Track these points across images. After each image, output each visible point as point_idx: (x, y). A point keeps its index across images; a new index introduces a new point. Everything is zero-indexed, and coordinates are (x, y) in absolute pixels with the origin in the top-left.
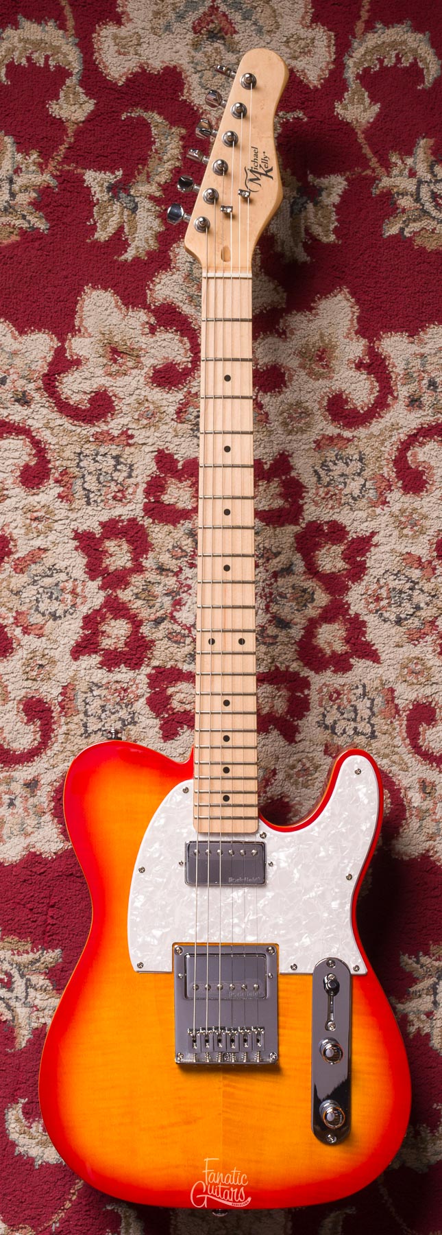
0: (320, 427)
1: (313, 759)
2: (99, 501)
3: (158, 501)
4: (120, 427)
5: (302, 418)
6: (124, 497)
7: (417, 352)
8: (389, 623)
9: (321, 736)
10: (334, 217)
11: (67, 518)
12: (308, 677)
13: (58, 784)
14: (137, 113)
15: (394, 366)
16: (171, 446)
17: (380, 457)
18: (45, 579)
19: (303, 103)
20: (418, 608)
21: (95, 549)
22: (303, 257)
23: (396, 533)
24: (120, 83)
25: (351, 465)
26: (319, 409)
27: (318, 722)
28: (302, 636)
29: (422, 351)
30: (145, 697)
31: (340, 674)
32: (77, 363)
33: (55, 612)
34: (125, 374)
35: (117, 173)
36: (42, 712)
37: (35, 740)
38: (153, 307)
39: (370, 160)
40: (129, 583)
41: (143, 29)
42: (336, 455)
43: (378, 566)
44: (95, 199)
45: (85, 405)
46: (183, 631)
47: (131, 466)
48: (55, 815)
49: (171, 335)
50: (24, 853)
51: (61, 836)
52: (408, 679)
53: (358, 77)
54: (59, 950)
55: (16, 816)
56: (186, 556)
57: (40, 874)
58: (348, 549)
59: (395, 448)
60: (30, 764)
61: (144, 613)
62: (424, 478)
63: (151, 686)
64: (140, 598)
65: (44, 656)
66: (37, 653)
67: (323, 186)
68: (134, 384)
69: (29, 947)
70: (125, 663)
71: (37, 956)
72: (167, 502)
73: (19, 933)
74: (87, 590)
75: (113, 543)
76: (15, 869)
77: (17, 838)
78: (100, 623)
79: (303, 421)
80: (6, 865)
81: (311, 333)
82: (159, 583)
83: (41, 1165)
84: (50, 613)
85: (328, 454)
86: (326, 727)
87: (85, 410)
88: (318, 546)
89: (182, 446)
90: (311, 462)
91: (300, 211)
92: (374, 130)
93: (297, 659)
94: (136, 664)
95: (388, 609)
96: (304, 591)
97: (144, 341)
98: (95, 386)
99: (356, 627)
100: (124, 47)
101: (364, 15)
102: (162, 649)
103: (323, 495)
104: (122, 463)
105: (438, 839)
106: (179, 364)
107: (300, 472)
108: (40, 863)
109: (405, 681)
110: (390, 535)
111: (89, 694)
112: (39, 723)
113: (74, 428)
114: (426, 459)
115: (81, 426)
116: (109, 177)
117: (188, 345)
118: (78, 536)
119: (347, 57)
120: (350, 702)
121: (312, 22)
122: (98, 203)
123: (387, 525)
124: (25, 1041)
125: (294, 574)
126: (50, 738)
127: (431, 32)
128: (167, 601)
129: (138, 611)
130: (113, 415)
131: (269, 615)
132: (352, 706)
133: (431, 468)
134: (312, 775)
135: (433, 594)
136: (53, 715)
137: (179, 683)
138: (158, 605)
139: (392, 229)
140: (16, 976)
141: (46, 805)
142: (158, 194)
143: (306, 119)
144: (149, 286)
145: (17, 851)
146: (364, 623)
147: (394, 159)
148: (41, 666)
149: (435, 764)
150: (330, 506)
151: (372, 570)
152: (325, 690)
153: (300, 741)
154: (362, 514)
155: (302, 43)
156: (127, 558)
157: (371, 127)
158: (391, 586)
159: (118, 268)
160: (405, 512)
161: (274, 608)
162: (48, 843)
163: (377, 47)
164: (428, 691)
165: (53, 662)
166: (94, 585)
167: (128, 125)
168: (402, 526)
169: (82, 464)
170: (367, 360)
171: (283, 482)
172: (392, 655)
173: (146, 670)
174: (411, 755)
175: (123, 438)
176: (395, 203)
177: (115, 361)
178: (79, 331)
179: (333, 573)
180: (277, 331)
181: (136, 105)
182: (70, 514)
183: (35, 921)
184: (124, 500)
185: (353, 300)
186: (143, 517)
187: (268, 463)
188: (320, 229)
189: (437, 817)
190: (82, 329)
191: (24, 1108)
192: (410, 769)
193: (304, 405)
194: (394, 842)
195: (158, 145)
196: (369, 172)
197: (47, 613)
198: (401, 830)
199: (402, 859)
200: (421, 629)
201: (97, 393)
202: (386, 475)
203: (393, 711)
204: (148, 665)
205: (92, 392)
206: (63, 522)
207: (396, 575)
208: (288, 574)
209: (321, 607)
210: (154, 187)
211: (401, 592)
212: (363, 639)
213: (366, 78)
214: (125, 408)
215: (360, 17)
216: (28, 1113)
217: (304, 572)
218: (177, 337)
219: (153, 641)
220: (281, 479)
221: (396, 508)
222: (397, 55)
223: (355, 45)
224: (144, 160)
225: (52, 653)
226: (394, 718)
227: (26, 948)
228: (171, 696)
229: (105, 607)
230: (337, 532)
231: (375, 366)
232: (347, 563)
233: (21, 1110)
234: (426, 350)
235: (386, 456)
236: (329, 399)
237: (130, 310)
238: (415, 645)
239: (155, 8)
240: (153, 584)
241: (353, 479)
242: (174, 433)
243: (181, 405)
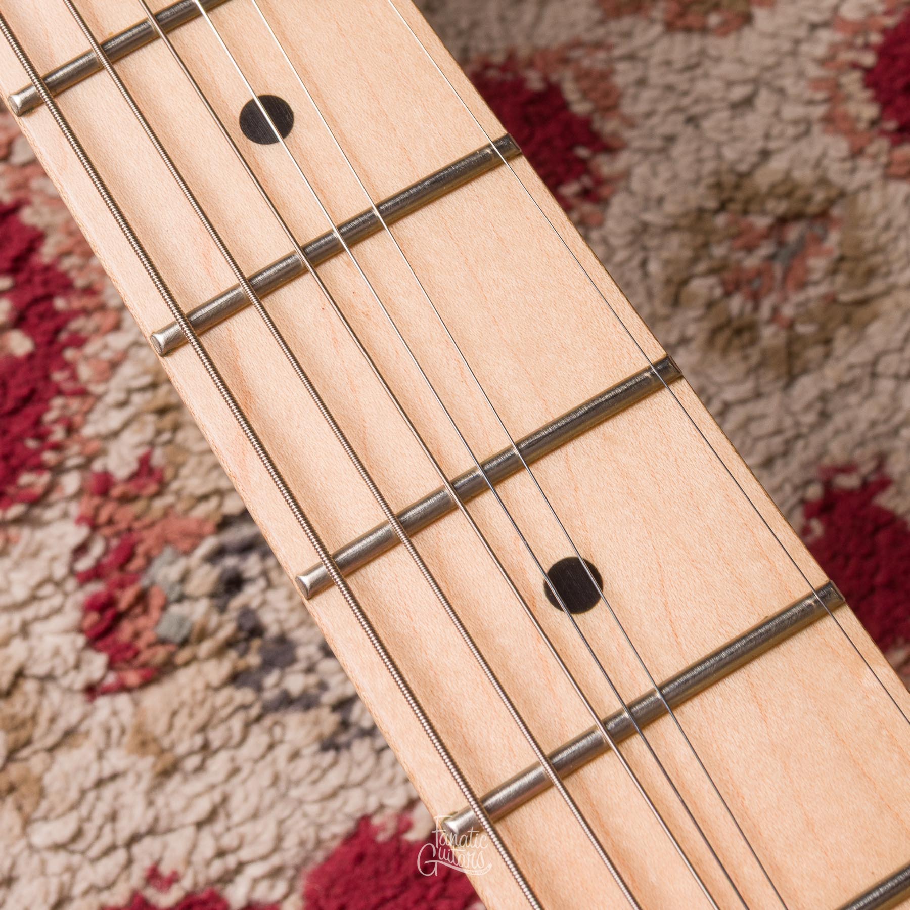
5: (800, 251)
26: (857, 153)
193: (764, 178)
242: (146, 764)
243: (95, 573)
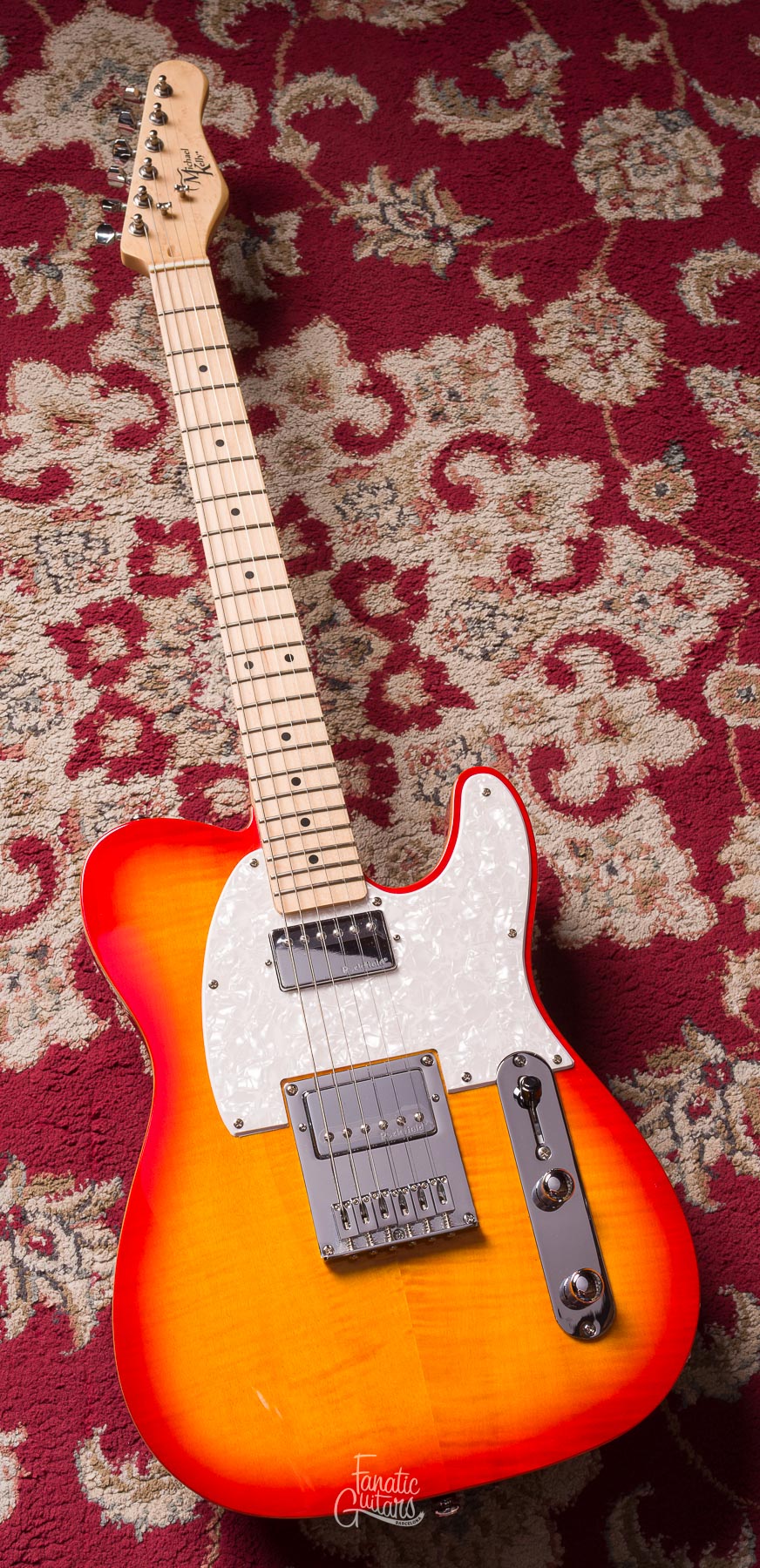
0: (332, 459)
1: (420, 843)
2: (71, 586)
3: (146, 574)
4: (83, 501)
5: (307, 454)
6: (103, 576)
7: (426, 366)
8: (474, 659)
9: (422, 811)
10: (294, 251)
11: (33, 611)
12: (387, 742)
13: (76, 945)
14: (45, 187)
15: (403, 384)
16: (151, 511)
17: (413, 479)
18: (16, 689)
19: (233, 152)
20: (505, 636)
21: (75, 642)
22: (267, 293)
23: (454, 557)
24: (20, 164)
25: (379, 493)
26: (325, 441)
27: (414, 794)
28: (368, 695)
29: (432, 364)
30: (176, 808)
31: (428, 730)
32: (18, 441)
33: (36, 726)
34: (79, 444)
35: (32, 246)
36: (38, 853)
37: (34, 891)
38: (100, 370)
39: (321, 193)
40: (128, 674)
41: (37, 112)
42: (359, 486)
43: (442, 597)
44: (10, 274)
45: (35, 484)
46: (211, 717)
47: (105, 540)
48: (79, 988)
49: (128, 394)
50: (42, 1049)
51: (93, 1014)
52: (516, 720)
53: (288, 122)
54: (117, 1178)
55: (23, 1000)
56: (196, 629)
57: (71, 1074)
58: (400, 584)
59: (427, 467)
60: (32, 925)
61: (155, 705)
62: (472, 492)
63: (180, 791)
64: (145, 689)
65: (29, 781)
66: (20, 780)
67: (274, 224)
68: (92, 452)
69: (71, 1184)
70: (140, 770)
71: (85, 1195)
72: (158, 573)
73: (53, 1166)
74: (74, 692)
75: (98, 631)
76: (32, 1075)
77: (30, 1031)
78: (98, 727)
79: (309, 458)
80: (18, 1071)
81: (295, 366)
82: (167, 666)
83: (146, 1534)
84: (29, 728)
85: (348, 487)
86: (427, 799)
87: (35, 490)
88: (361, 588)
89: (166, 508)
90: (329, 498)
91: (254, 251)
92: (317, 167)
93: (368, 723)
94: (156, 768)
95: (469, 643)
96: (357, 641)
97: (95, 406)
98: (44, 462)
99: (434, 673)
100: (19, 131)
101: (281, 68)
102: (188, 743)
103: (354, 531)
104: (93, 539)
105: (613, 911)
106: (144, 423)
107: (319, 512)
108: (68, 1058)
109: (513, 723)
110: (448, 561)
111: (100, 818)
112: (35, 868)
113: (25, 511)
114: (469, 473)
115: (34, 508)
116: (25, 252)
117: (151, 402)
118: (50, 631)
119: (271, 107)
120: (450, 762)
121: (225, 81)
122: (13, 279)
123: (441, 551)
124: (88, 1333)
125: (339, 625)
126: (55, 885)
127: (357, 74)
128: (183, 687)
129: (145, 704)
130: (72, 488)
131: (319, 678)
132: (454, 766)
133: (477, 481)
134: (423, 863)
135: (520, 615)
136: (54, 854)
137: (218, 781)
138: (171, 693)
139: (364, 252)
140: (59, 1234)
141: (64, 975)
142: (83, 259)
143: (239, 167)
144: (90, 349)
145: (31, 1049)
146: (442, 665)
147: (348, 189)
148: (27, 794)
149: (581, 818)
150: (365, 541)
151: (436, 603)
152: (413, 753)
153: (397, 823)
154: (409, 544)
155: (220, 102)
156: (120, 644)
157: (315, 165)
158: (464, 617)
159: (50, 337)
160: (458, 532)
161: (323, 669)
162: (75, 1028)
163: (302, 95)
164: (547, 729)
165: (43, 787)
166: (81, 685)
167: (36, 201)
168: (460, 548)
169: (41, 549)
170: (369, 383)
171: (300, 525)
172: (488, 696)
173: (170, 774)
174: (547, 813)
175: (89, 512)
176: (360, 228)
177: (64, 432)
178: (14, 408)
179: (387, 615)
180: (255, 371)
181: (43, 180)
182: (35, 607)
183: (74, 1144)
184: (103, 580)
185: (337, 326)
186: (132, 594)
187: (277, 508)
188: (281, 264)
189: (604, 884)
190: (18, 407)
191: (103, 1442)
192: (551, 830)
193: (305, 440)
194: (556, 928)
195: (74, 213)
196: (323, 204)
197: (25, 729)
198: (561, 911)
199: (573, 948)
200: (516, 659)
201: (47, 470)
202: (424, 497)
203: (509, 763)
204: (173, 767)
205: (41, 469)
206: (29, 617)
207: (467, 603)
208: (332, 626)
209: (383, 657)
210: (78, 254)
211: (479, 621)
212: (446, 683)
213: (297, 122)
214: (85, 480)
215: (276, 72)
216: (112, 1450)
217: (352, 620)
218: (136, 395)
219: (173, 737)
220: (297, 523)
221: (447, 530)
222: (326, 98)
223: (278, 95)
224: (61, 230)
225: (40, 776)
226: (512, 770)
227: (67, 1186)
228: (211, 799)
229: (102, 707)
230: (381, 569)
231: (381, 386)
232: (402, 601)
233: (99, 1446)
234: (436, 362)
235: (419, 477)
236: (335, 430)
237: (73, 376)
238: (514, 679)
239: (48, 93)
240: (159, 668)
241: (386, 509)
242: (153, 496)
243: (156, 464)
